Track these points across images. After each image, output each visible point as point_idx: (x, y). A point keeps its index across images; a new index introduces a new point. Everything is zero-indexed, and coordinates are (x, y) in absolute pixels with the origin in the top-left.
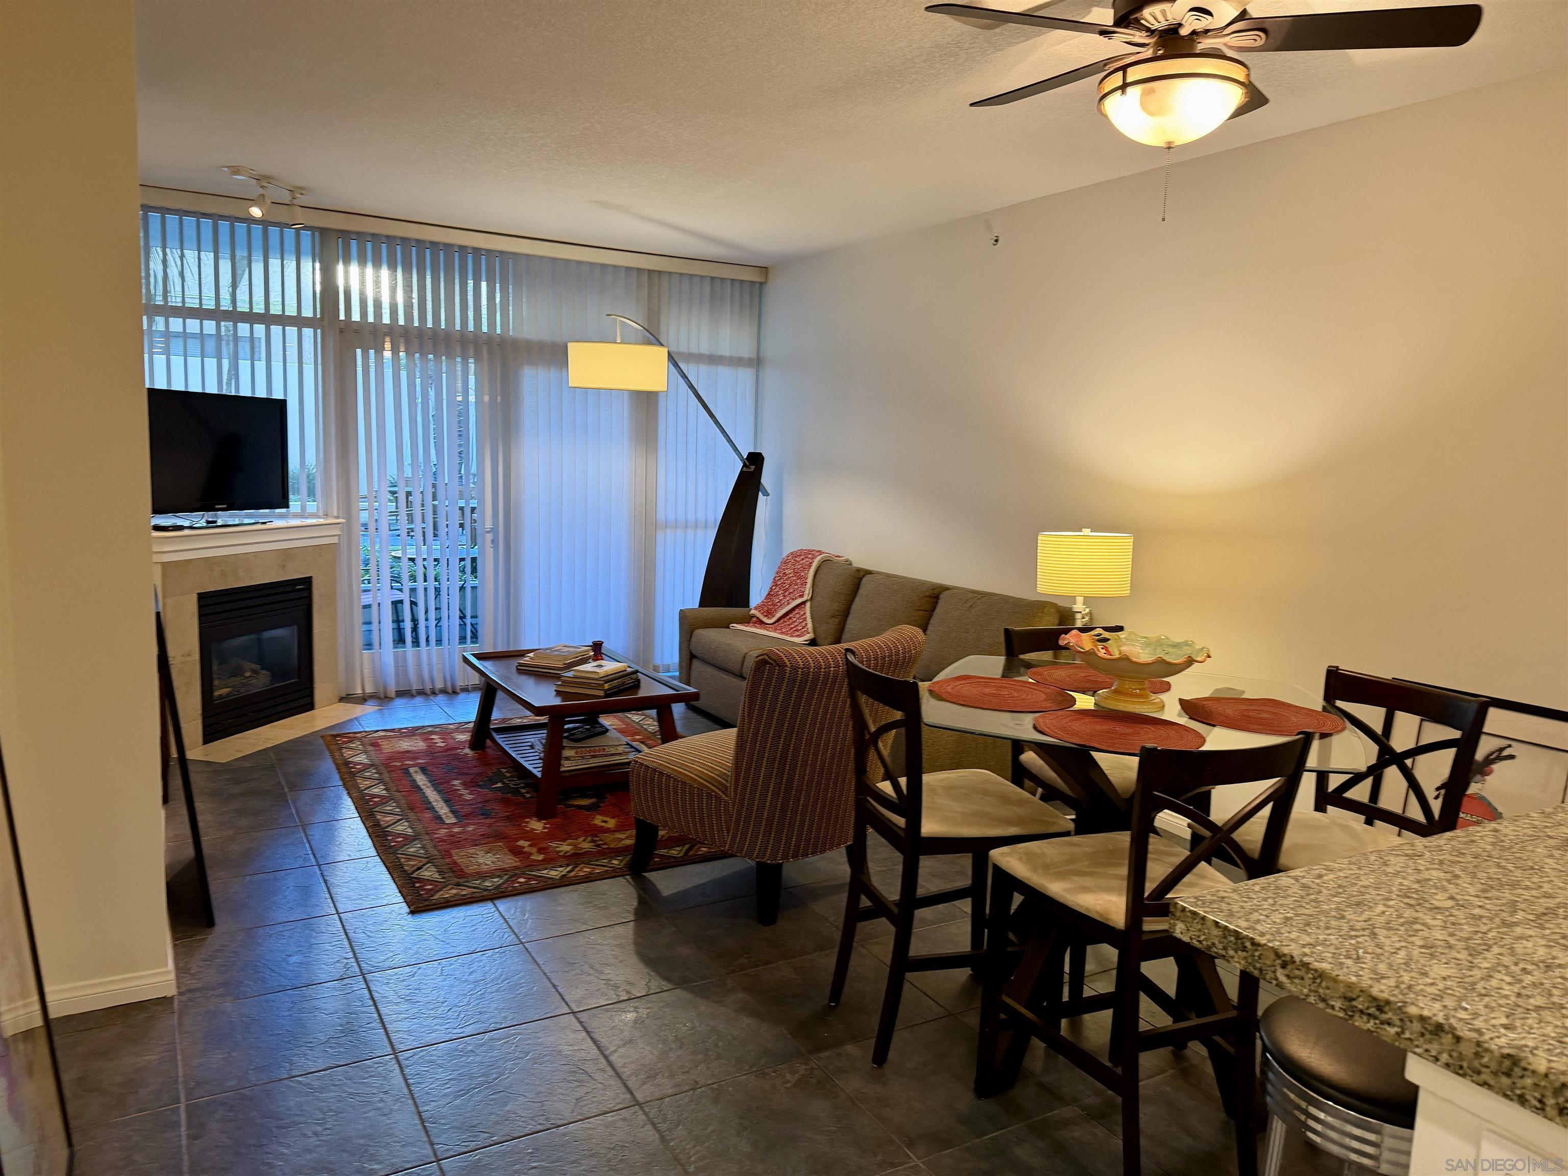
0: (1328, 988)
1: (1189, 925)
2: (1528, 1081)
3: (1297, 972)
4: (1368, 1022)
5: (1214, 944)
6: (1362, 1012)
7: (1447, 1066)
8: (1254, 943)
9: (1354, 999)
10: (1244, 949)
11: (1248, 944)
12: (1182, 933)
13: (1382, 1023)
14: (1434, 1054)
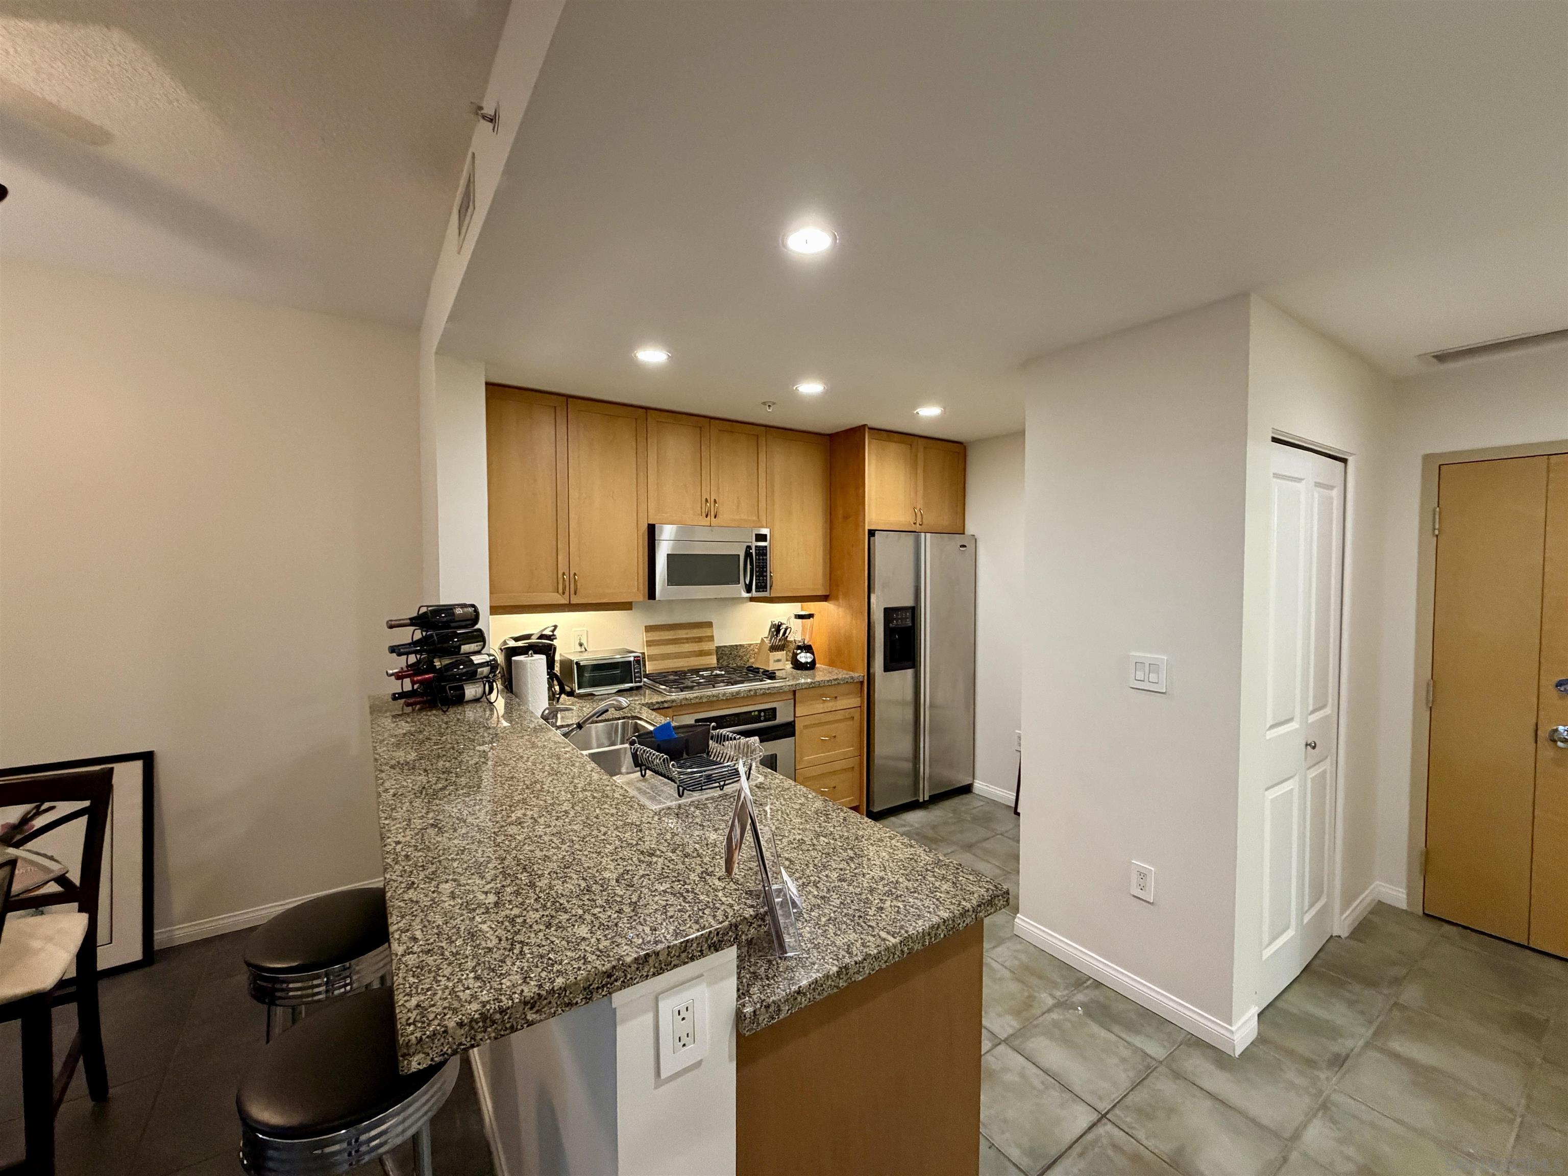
0: (571, 993)
1: (427, 1050)
2: (695, 945)
3: (545, 1002)
4: (603, 990)
5: (461, 1044)
6: (598, 988)
7: (654, 975)
8: (502, 1011)
9: (591, 985)
10: (494, 1022)
11: (498, 1016)
12: (419, 1064)
13: (611, 984)
14: (645, 974)
